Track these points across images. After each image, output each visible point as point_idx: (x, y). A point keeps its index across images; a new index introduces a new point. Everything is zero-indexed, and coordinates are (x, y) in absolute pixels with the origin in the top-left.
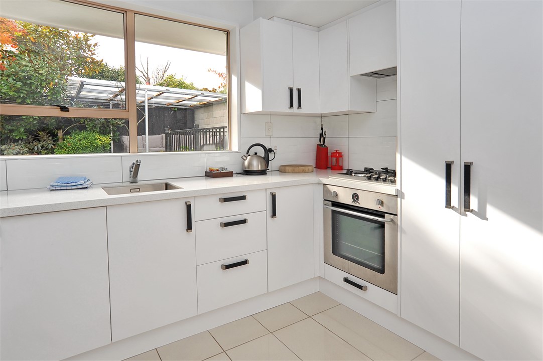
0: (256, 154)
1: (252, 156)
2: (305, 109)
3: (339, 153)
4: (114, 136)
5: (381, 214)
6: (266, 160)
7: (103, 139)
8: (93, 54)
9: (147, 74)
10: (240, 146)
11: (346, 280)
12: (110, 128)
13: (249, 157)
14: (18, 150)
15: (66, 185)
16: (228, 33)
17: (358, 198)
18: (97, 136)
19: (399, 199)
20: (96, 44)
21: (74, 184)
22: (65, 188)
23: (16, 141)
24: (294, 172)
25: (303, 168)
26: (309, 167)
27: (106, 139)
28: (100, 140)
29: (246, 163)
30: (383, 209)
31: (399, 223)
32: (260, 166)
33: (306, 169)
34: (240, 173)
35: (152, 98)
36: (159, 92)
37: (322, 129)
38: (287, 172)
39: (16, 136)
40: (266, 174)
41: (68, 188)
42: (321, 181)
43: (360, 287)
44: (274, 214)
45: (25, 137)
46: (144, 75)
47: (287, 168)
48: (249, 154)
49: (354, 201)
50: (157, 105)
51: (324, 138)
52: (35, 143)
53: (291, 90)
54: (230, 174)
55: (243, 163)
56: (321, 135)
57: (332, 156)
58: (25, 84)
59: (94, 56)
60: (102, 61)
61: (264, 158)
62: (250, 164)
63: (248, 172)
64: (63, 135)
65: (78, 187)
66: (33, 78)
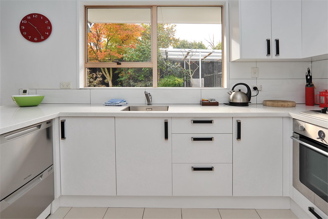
0: (240, 90)
1: (237, 92)
2: (282, 56)
4: (186, 78)
6: (248, 96)
7: (179, 80)
8: (174, 36)
9: (213, 44)
10: (228, 85)
11: (311, 210)
12: (184, 74)
13: (233, 93)
14: (141, 85)
15: (111, 103)
16: (222, 7)
17: (324, 136)
18: (176, 79)
20: (175, 30)
21: (115, 103)
22: (110, 105)
23: (140, 81)
24: (273, 106)
25: (282, 103)
26: (289, 103)
27: (180, 80)
28: (178, 81)
29: (231, 96)
32: (242, 100)
33: (286, 104)
34: (226, 104)
35: (206, 57)
36: (209, 53)
37: (309, 71)
38: (267, 105)
39: (140, 79)
40: (248, 106)
41: (112, 105)
42: (290, 116)
44: (239, 137)
45: (144, 79)
46: (211, 45)
47: (268, 102)
48: (234, 90)
49: (319, 138)
50: (211, 61)
52: (148, 82)
53: (268, 42)
54: (216, 104)
55: (229, 97)
57: (320, 95)
58: (143, 54)
59: (174, 37)
60: (179, 39)
61: (246, 94)
62: (234, 97)
63: (232, 104)
64: (160, 78)
65: (116, 105)
66: (146, 51)
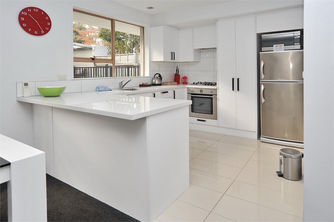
0: (157, 77)
2: (175, 60)
3: (186, 77)
5: (212, 95)
11: (198, 120)
13: (155, 79)
16: (143, 28)
19: (217, 90)
29: (154, 81)
30: (212, 94)
31: (218, 97)
32: (159, 82)
37: (177, 67)
40: (161, 85)
42: (186, 87)
43: (204, 121)
48: (155, 77)
49: (201, 92)
51: (178, 71)
53: (172, 53)
54: (150, 85)
55: (152, 81)
56: (177, 70)
57: (183, 79)
63: (154, 85)
